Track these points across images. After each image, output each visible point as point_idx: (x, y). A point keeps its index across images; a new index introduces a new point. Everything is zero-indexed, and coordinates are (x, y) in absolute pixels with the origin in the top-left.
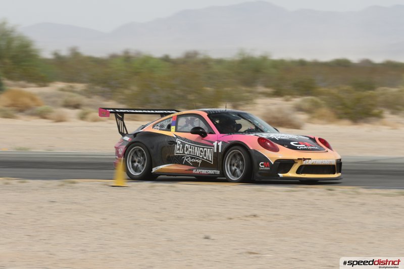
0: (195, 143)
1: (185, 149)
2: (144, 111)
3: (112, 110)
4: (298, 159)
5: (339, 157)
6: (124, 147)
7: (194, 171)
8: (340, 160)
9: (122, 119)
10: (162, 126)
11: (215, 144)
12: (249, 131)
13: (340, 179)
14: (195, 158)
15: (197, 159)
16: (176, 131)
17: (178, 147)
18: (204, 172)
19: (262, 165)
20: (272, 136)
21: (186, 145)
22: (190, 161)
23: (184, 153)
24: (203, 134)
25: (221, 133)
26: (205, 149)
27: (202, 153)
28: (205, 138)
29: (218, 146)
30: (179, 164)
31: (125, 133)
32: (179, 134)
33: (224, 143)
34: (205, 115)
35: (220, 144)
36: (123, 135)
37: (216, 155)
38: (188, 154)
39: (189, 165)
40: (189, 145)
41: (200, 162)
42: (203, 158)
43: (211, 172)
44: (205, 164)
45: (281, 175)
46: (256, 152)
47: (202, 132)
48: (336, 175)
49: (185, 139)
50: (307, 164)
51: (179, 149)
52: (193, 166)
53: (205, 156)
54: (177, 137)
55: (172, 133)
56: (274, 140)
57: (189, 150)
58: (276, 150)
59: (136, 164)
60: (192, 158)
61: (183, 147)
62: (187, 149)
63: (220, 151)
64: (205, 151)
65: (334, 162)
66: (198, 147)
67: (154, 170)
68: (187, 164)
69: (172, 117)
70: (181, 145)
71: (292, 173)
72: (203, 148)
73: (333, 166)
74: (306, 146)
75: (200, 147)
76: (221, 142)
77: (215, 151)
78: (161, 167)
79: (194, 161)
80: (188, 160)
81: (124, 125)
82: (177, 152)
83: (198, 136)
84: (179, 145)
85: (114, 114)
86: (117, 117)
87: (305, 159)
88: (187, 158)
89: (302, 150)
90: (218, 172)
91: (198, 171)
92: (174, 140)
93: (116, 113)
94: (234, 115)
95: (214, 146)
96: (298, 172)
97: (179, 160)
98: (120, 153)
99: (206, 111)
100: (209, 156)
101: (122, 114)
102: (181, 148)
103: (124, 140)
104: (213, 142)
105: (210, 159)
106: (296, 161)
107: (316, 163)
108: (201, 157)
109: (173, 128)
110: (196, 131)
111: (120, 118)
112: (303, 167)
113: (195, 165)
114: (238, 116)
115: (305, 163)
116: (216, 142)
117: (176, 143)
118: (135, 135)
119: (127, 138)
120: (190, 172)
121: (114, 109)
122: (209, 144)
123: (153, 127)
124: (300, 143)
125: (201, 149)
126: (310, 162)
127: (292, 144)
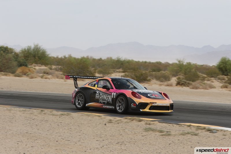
0: (104, 93)
2: (88, 77)
4: (150, 103)
5: (172, 102)
6: (75, 93)
7: (104, 106)
8: (173, 104)
9: (76, 81)
10: (92, 85)
11: (113, 94)
12: (131, 89)
13: (172, 113)
14: (104, 100)
16: (97, 87)
17: (97, 95)
18: (108, 107)
19: (132, 105)
20: (140, 91)
21: (101, 94)
22: (102, 101)
23: (99, 98)
24: (108, 89)
25: (116, 89)
27: (107, 98)
28: (109, 91)
29: (114, 95)
30: (97, 103)
32: (98, 89)
34: (110, 80)
35: (115, 94)
36: (76, 88)
37: (113, 99)
38: (101, 98)
41: (106, 102)
42: (107, 100)
43: (111, 107)
44: (108, 104)
45: (141, 110)
46: (130, 98)
47: (108, 88)
48: (170, 111)
49: (100, 91)
50: (154, 105)
51: (97, 96)
52: (103, 104)
54: (97, 90)
55: (95, 88)
56: (140, 93)
57: (102, 96)
58: (140, 98)
59: (79, 102)
60: (103, 100)
61: (99, 95)
62: (101, 96)
63: (115, 97)
65: (168, 105)
66: (105, 95)
67: (87, 105)
68: (100, 103)
69: (96, 81)
71: (147, 110)
72: (108, 96)
73: (169, 107)
74: (155, 96)
77: (113, 97)
78: (90, 104)
81: (77, 84)
82: (97, 97)
83: (105, 90)
86: (74, 80)
87: (153, 103)
88: (101, 100)
89: (153, 98)
90: (114, 107)
91: (105, 107)
92: (96, 91)
93: (74, 78)
94: (124, 81)
96: (150, 109)
97: (97, 101)
98: (74, 96)
99: (111, 78)
100: (110, 99)
101: (77, 78)
103: (75, 90)
105: (110, 101)
106: (149, 104)
107: (159, 105)
109: (96, 85)
110: (104, 87)
112: (152, 107)
113: (104, 103)
114: (127, 81)
115: (153, 105)
117: (97, 93)
118: (81, 88)
119: (76, 90)
120: (102, 107)
121: (73, 76)
122: (110, 94)
123: (89, 85)
124: (153, 95)
125: (107, 96)
126: (156, 105)
127: (149, 95)
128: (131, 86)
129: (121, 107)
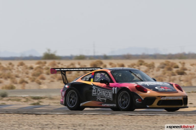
0: (103, 88)
1: (98, 92)
3: (59, 70)
4: (158, 96)
6: (65, 91)
7: (103, 105)
9: (65, 75)
10: (86, 78)
11: (113, 89)
14: (102, 97)
15: (104, 98)
16: (94, 81)
17: (94, 91)
18: (108, 105)
19: (137, 100)
20: (146, 83)
21: (98, 90)
22: (100, 99)
23: (97, 94)
24: (107, 83)
25: (117, 82)
26: (108, 92)
27: (106, 94)
28: (108, 86)
29: (115, 90)
30: (95, 101)
31: (67, 83)
32: (95, 83)
33: (118, 88)
34: (109, 72)
36: (66, 84)
37: (114, 95)
38: (99, 95)
39: (100, 101)
40: (100, 89)
41: (105, 99)
43: (111, 105)
44: (108, 101)
45: (148, 106)
48: (183, 106)
49: (98, 86)
51: (94, 92)
53: (108, 96)
54: (94, 85)
55: (91, 83)
56: (146, 86)
57: (100, 92)
58: (146, 92)
60: (101, 97)
61: (97, 91)
62: (99, 92)
63: (116, 93)
64: (108, 93)
65: (181, 98)
66: (104, 91)
67: (81, 105)
68: (99, 101)
70: (96, 90)
73: (181, 100)
74: (165, 89)
75: (106, 91)
76: (116, 88)
77: (113, 93)
78: (85, 103)
79: (102, 99)
80: (99, 98)
81: (66, 78)
82: (94, 94)
83: (104, 84)
84: (94, 90)
85: (60, 72)
86: (62, 73)
88: (99, 97)
89: (161, 91)
90: (115, 105)
91: (105, 105)
92: (92, 87)
93: (62, 71)
94: (127, 71)
95: (112, 90)
97: (94, 99)
98: (63, 95)
99: (110, 70)
100: (110, 96)
101: (65, 71)
102: (95, 91)
103: (65, 87)
105: (111, 98)
106: (157, 98)
107: (169, 99)
108: (106, 96)
109: (92, 79)
111: (64, 74)
112: (161, 102)
113: (103, 101)
114: (130, 72)
115: (162, 99)
116: (114, 88)
117: (93, 89)
119: (67, 86)
121: (60, 69)
122: (110, 89)
123: (82, 79)
124: (161, 87)
125: (106, 92)
126: (165, 98)
127: (156, 88)
128: (136, 78)
129: (124, 103)
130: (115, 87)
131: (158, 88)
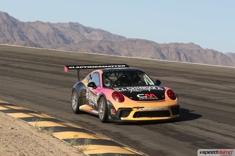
0: (92, 93)
7: (92, 111)
11: (97, 94)
15: (93, 103)
19: (112, 111)
21: (89, 93)
22: (91, 104)
24: (95, 87)
27: (94, 100)
30: (88, 105)
34: (101, 74)
35: (99, 95)
37: (98, 101)
38: (90, 99)
39: (91, 106)
41: (94, 105)
44: (95, 107)
45: (122, 118)
46: (110, 102)
57: (90, 97)
58: (122, 101)
63: (99, 98)
64: (95, 98)
65: (166, 109)
66: (92, 95)
67: (80, 108)
72: (94, 96)
74: (148, 97)
78: (83, 106)
82: (87, 97)
87: (139, 108)
88: (90, 102)
91: (94, 111)
96: (134, 116)
99: (103, 71)
100: (96, 102)
102: (88, 95)
104: (97, 93)
105: (96, 104)
106: (133, 109)
107: (149, 110)
109: (90, 81)
110: (90, 85)
112: (138, 113)
115: (140, 110)
122: (96, 94)
124: (146, 95)
126: (144, 109)
130: (99, 92)
131: (139, 96)
